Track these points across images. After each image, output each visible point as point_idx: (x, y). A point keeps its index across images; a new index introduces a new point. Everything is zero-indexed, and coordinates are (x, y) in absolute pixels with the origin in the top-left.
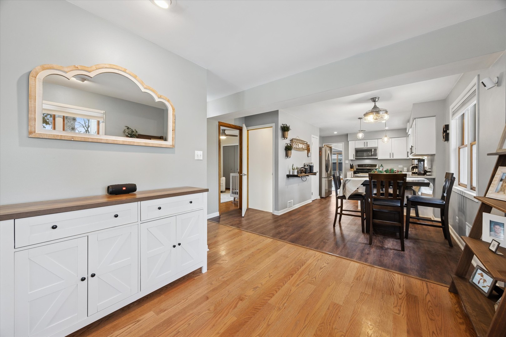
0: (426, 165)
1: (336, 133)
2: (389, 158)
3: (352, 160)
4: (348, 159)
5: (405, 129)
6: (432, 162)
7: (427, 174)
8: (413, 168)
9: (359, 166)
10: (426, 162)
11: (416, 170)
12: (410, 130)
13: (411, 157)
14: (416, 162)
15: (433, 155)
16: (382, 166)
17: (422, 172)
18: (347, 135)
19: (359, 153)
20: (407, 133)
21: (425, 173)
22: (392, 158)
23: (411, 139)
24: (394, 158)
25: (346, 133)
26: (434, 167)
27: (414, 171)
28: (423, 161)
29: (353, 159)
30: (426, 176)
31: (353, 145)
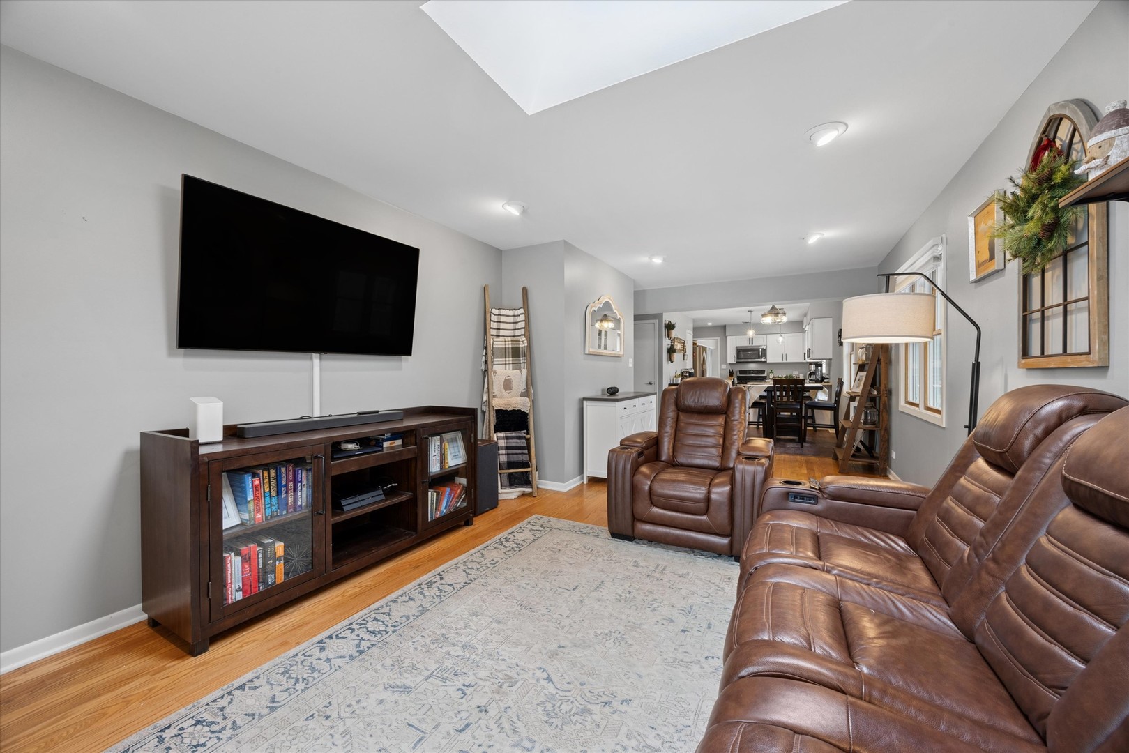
0: (824, 371)
1: (710, 324)
2: (781, 361)
3: (730, 364)
4: (726, 362)
5: (801, 323)
6: (829, 365)
7: (825, 380)
8: (810, 374)
9: (741, 372)
10: (824, 366)
11: (813, 377)
12: (807, 327)
13: (808, 360)
14: (813, 367)
15: (830, 359)
16: (771, 372)
17: (820, 379)
18: (724, 327)
19: (742, 353)
20: (804, 329)
21: (823, 379)
22: (784, 361)
23: (808, 335)
24: (788, 361)
25: (723, 323)
26: (831, 373)
27: (812, 378)
28: (821, 365)
29: (733, 362)
30: (823, 384)
31: (733, 342)
